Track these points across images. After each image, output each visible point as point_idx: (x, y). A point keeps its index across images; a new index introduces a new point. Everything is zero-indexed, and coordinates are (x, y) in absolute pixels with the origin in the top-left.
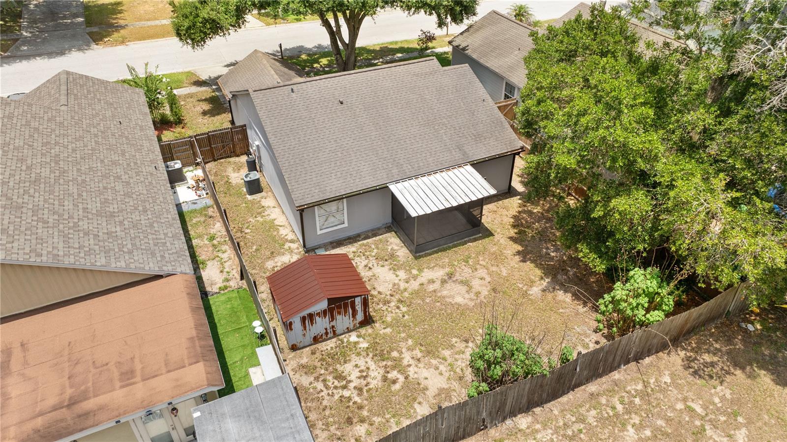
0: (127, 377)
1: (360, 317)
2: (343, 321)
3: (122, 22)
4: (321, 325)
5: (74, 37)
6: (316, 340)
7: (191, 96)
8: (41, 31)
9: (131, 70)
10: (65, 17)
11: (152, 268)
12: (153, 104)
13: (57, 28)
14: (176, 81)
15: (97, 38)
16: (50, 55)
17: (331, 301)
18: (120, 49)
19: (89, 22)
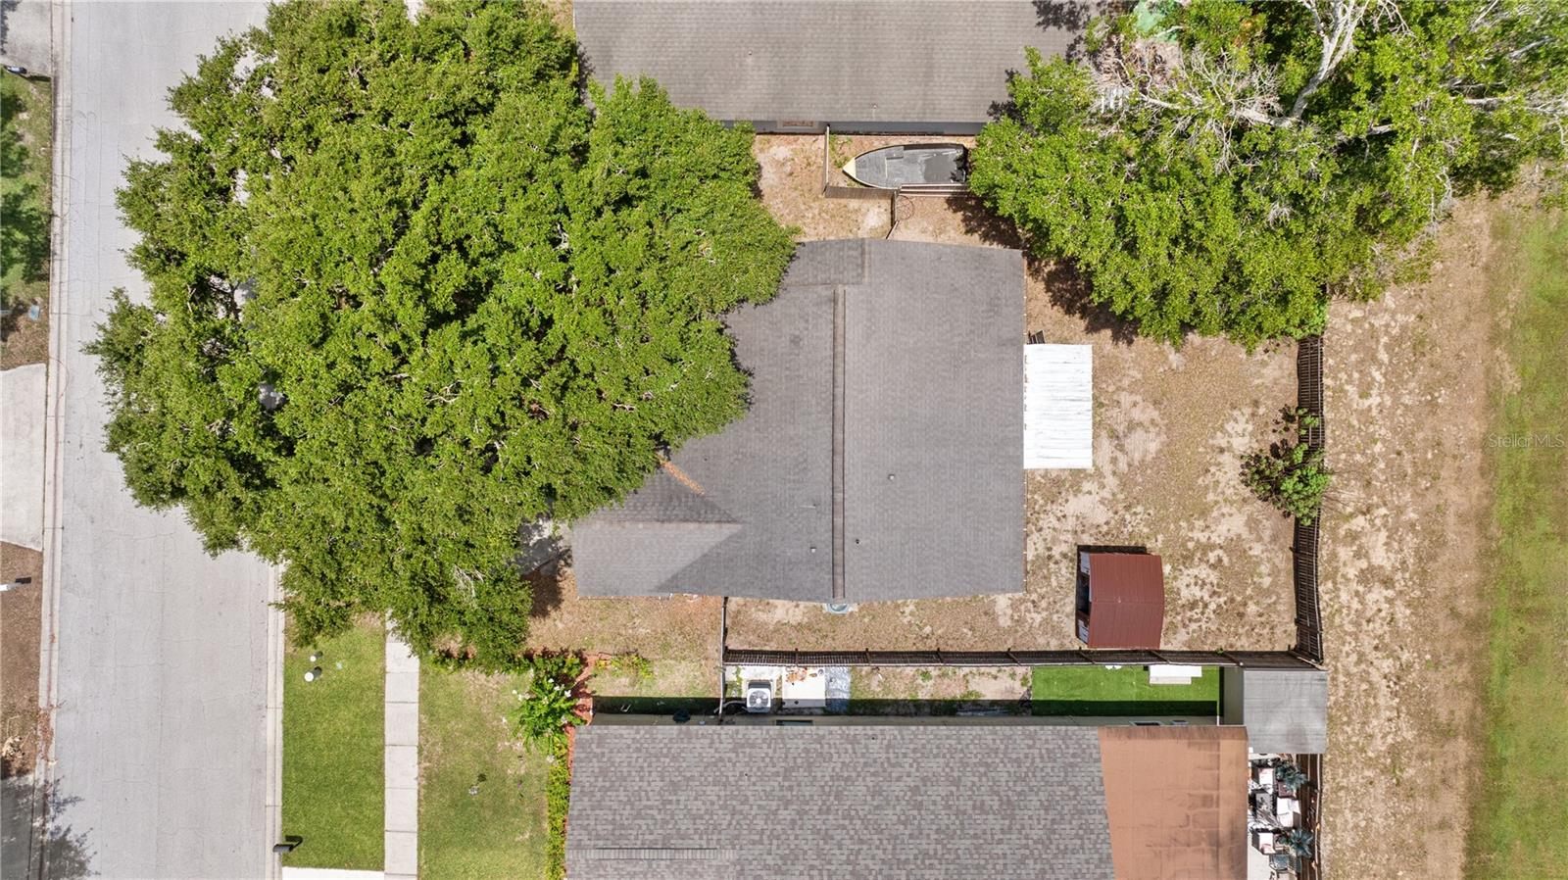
0: (1209, 801)
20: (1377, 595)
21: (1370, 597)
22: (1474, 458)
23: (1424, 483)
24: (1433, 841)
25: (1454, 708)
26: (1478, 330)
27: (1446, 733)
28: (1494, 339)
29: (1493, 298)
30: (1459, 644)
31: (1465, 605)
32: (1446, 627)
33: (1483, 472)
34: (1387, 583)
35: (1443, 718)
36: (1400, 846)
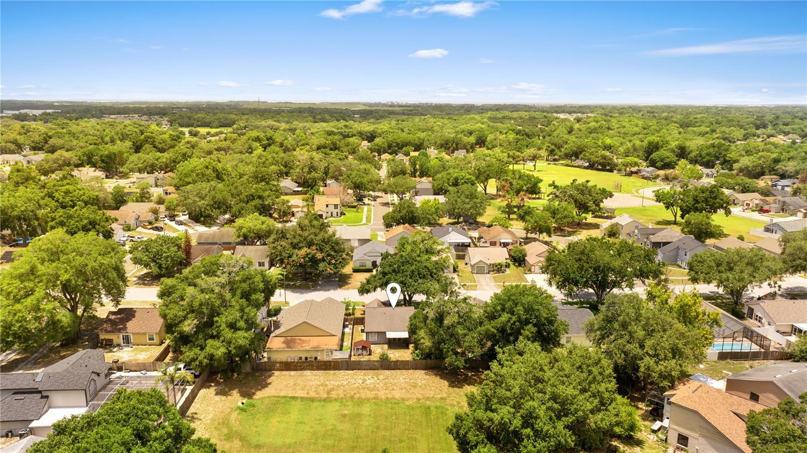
0: (326, 345)
1: (368, 353)
2: (365, 353)
3: (350, 282)
4: (360, 351)
5: (333, 285)
6: (359, 355)
7: (360, 309)
8: (325, 282)
9: (345, 299)
10: (333, 278)
11: (334, 334)
12: (347, 309)
13: (329, 281)
14: (355, 304)
15: (340, 286)
16: (325, 290)
17: (363, 347)
18: (347, 291)
19: (339, 281)
20: (361, 382)
21: (360, 380)
22: (390, 396)
23: (385, 388)
24: (305, 392)
25: (334, 395)
26: (420, 396)
27: (328, 393)
28: (418, 399)
29: (428, 399)
30: (348, 395)
31: (357, 396)
32: (352, 393)
33: (387, 398)
34: (363, 383)
35: (332, 393)
36: (305, 386)
